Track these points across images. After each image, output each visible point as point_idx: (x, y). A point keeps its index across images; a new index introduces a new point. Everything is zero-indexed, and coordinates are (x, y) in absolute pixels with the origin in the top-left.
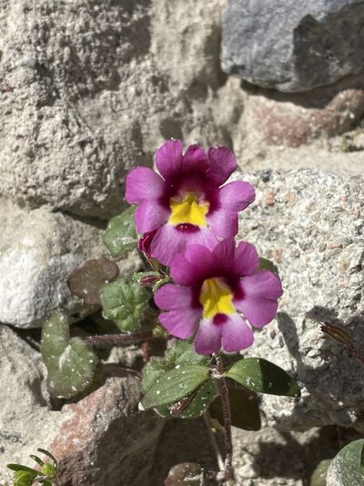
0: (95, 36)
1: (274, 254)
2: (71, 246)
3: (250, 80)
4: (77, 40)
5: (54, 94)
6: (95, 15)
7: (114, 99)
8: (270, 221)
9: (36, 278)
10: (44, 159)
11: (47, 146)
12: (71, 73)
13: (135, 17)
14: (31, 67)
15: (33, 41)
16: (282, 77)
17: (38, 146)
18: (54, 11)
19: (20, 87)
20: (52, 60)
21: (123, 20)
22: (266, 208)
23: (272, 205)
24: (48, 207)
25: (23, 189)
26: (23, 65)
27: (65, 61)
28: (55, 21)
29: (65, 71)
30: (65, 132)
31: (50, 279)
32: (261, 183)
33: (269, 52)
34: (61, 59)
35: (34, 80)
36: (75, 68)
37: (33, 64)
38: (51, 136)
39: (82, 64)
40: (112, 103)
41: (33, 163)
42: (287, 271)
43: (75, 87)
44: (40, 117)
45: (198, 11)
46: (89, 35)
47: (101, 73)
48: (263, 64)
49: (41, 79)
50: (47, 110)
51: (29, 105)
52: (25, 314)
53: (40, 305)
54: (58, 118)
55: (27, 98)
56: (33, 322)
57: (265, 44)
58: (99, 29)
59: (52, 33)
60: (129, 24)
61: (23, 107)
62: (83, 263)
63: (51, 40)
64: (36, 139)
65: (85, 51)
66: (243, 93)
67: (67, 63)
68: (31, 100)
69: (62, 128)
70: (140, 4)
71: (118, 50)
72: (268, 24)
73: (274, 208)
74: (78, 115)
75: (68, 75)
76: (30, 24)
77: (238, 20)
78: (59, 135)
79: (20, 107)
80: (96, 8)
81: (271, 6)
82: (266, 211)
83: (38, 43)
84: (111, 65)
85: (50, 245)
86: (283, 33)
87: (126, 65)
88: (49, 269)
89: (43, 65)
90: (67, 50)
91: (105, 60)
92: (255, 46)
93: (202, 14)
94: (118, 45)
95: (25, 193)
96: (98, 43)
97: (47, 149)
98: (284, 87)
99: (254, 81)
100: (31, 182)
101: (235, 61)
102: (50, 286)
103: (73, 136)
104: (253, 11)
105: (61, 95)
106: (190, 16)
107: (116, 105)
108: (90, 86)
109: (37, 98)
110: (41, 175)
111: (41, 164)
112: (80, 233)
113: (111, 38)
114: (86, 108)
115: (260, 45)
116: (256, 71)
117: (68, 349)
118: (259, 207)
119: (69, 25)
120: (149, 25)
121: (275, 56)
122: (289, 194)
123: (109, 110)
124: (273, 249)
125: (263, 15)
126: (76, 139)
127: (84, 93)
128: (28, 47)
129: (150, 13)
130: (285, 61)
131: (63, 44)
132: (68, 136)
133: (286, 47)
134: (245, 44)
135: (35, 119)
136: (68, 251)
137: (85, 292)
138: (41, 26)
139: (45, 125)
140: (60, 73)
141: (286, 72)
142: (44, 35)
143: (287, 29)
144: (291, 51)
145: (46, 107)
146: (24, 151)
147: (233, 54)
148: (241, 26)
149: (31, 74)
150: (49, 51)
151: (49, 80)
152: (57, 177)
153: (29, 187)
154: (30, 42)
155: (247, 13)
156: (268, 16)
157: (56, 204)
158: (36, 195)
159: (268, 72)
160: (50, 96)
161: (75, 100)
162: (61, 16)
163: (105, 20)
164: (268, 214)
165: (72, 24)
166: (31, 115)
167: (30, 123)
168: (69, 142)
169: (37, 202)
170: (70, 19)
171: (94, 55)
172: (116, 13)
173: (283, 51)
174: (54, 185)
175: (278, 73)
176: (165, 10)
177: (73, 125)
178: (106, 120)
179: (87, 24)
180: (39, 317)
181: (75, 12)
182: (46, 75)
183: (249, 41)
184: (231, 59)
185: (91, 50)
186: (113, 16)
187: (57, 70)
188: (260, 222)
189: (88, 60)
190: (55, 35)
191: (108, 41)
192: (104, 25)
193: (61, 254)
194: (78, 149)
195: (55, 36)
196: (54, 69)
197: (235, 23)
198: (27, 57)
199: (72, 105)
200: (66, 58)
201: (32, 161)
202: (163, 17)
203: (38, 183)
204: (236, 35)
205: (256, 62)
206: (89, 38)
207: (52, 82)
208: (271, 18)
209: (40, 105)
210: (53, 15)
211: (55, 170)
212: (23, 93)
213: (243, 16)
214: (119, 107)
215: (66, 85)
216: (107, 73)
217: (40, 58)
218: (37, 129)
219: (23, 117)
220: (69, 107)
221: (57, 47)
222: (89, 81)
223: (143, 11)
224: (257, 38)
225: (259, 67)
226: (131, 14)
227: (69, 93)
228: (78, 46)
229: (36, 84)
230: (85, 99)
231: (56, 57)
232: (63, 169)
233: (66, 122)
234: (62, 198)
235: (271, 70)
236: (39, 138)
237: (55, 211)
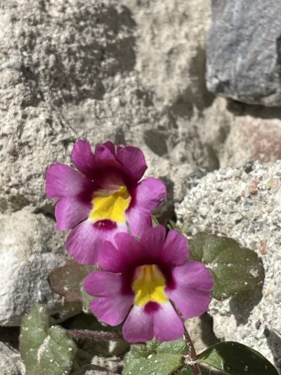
0: (80, 48)
1: (258, 245)
2: (52, 246)
3: (235, 97)
4: (63, 49)
5: (39, 96)
6: (81, 29)
7: (98, 107)
8: (255, 211)
9: (16, 273)
10: (27, 158)
11: (30, 144)
12: (56, 79)
13: (121, 36)
14: (16, 69)
15: (20, 47)
16: (267, 89)
17: (21, 145)
18: (41, 23)
19: (6, 87)
20: (37, 65)
21: (108, 37)
22: (249, 197)
23: (254, 193)
24: (31, 208)
25: (6, 189)
26: (9, 67)
27: (50, 66)
28: (41, 32)
29: (51, 76)
30: (48, 130)
31: (30, 275)
32: (244, 174)
33: (253, 65)
34: (47, 65)
35: (20, 81)
36: (60, 75)
37: (18, 66)
38: (34, 134)
39: (67, 72)
40: (95, 110)
41: (17, 162)
42: (272, 260)
43: (59, 92)
44: (25, 116)
45: (183, 34)
46: (74, 46)
47: (85, 83)
48: (247, 77)
49: (26, 81)
50: (31, 110)
51: (14, 104)
52: (4, 308)
53: (20, 300)
54: (42, 117)
55: (12, 98)
56: (12, 318)
57: (249, 56)
58: (85, 42)
59: (38, 41)
60: (114, 41)
61: (8, 108)
62: (64, 263)
63: (37, 47)
64: (19, 137)
65: (70, 60)
66: (230, 115)
67: (52, 69)
68: (15, 100)
69: (45, 126)
70: (126, 25)
71: (103, 63)
72: (251, 36)
73: (258, 197)
74: (61, 117)
75: (53, 81)
76: (17, 32)
77: (222, 36)
78: (42, 133)
79: (5, 107)
80: (82, 23)
81: (254, 18)
82: (250, 201)
83: (24, 49)
84: (95, 76)
85: (31, 242)
86: (266, 43)
87: (110, 78)
88: (29, 264)
89: (28, 69)
90: (52, 57)
91: (89, 71)
92: (240, 60)
93: (187, 36)
94: (103, 59)
95: (8, 192)
96: (83, 54)
97: (30, 147)
98: (269, 101)
99: (239, 96)
100: (14, 180)
101: (220, 77)
102: (30, 282)
103: (57, 134)
104: (236, 24)
105: (45, 98)
106: (175, 38)
107: (100, 113)
108: (74, 93)
109: (21, 98)
110: (24, 173)
111: (24, 163)
112: (62, 235)
113: (96, 52)
114: (70, 112)
115: (243, 58)
116: (240, 85)
117: (47, 340)
118: (242, 198)
119: (54, 36)
120: (134, 45)
121: (259, 68)
122: (272, 181)
123: (93, 116)
124: (257, 240)
125: (247, 28)
126: (59, 138)
127: (69, 99)
128: (15, 52)
129: (135, 34)
130: (269, 72)
131: (49, 51)
132: (51, 134)
133: (270, 57)
134: (229, 59)
135: (19, 118)
136: (49, 250)
137: (66, 289)
138: (27, 34)
139: (30, 125)
140: (45, 77)
141: (270, 83)
142: (30, 42)
143: (269, 39)
144: (274, 61)
145: (31, 108)
146: (8, 149)
147: (218, 71)
148: (225, 41)
149: (17, 75)
150: (35, 57)
151: (34, 83)
152: (39, 176)
153: (11, 187)
154: (17, 47)
155: (230, 27)
156: (251, 28)
157: (38, 204)
158: (18, 194)
159: (253, 85)
160: (35, 97)
161: (59, 104)
162: (48, 28)
163: (90, 35)
164: (251, 204)
165: (59, 36)
166: (16, 114)
167: (14, 121)
168: (52, 140)
169: (19, 203)
170: (56, 31)
171: (78, 65)
172: (101, 30)
173: (267, 61)
174: (36, 183)
175: (263, 85)
176: (150, 32)
177: (57, 125)
178: (90, 124)
179: (72, 37)
180: (18, 313)
181: (61, 25)
182: (31, 78)
183: (233, 55)
184: (216, 77)
185: (76, 60)
186: (98, 32)
187: (42, 74)
188: (244, 214)
189: (73, 69)
190: (41, 43)
191: (93, 54)
192: (89, 39)
193: (42, 252)
194: (61, 147)
195: (41, 45)
196: (39, 73)
197: (219, 39)
198: (13, 60)
199: (56, 108)
200: (51, 64)
201: (15, 160)
202: (148, 38)
203: (20, 181)
204: (220, 51)
205: (240, 76)
206: (74, 49)
207: (37, 85)
208: (255, 30)
209: (24, 105)
210: (39, 26)
211: (38, 168)
212: (8, 93)
213: (226, 31)
214: (102, 114)
215: (50, 89)
216: (91, 82)
217: (26, 62)
218: (21, 127)
219: (7, 117)
220: (53, 109)
221: (43, 54)
222: (73, 88)
223: (129, 32)
224: (241, 52)
225: (243, 80)
226: (116, 33)
227: (53, 97)
228: (64, 55)
229: (21, 85)
230: (70, 104)
231: (42, 62)
232: (45, 166)
233: (49, 121)
234: (44, 197)
235: (256, 83)
236: (23, 136)
237: (37, 212)
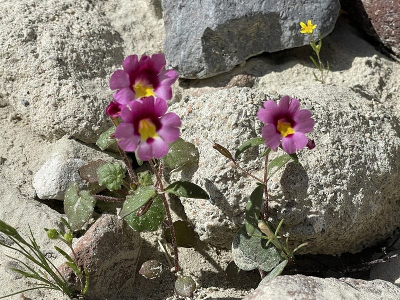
0: (91, 50)
1: (195, 140)
2: (80, 155)
3: (182, 76)
4: (80, 51)
5: (68, 74)
6: (91, 41)
7: (102, 81)
8: (191, 122)
9: (60, 169)
10: (63, 107)
11: (64, 99)
12: (77, 66)
13: (114, 46)
14: (54, 60)
15: (56, 49)
16: (199, 67)
17: (59, 100)
18: (68, 38)
19: (49, 69)
20: (66, 58)
21: (107, 46)
22: (188, 115)
23: (190, 112)
24: (67, 136)
25: (52, 126)
26: (50, 59)
27: (73, 59)
28: (68, 42)
29: (74, 64)
30: (74, 91)
31: (68, 170)
32: (185, 103)
33: (190, 54)
34: (72, 58)
35: (57, 66)
36: (80, 64)
37: (56, 58)
38: (67, 93)
39: (84, 62)
40: (102, 83)
41: (57, 110)
42: (202, 146)
43: (80, 73)
44: (60, 85)
45: (151, 45)
46: (87, 50)
47: (95, 69)
48: (188, 62)
49: (60, 66)
50: (64, 81)
51: (54, 78)
52: (54, 187)
53: (63, 183)
54: (70, 84)
55: (52, 75)
56: (59, 193)
57: (187, 50)
58: (93, 48)
59: (66, 46)
60: (110, 48)
61: (51, 81)
62: (87, 164)
63: (66, 49)
64: (58, 96)
65: (85, 56)
66: (181, 89)
67: (75, 60)
68: (55, 76)
69: (72, 89)
70: (117, 41)
71: (105, 59)
72: (188, 38)
73: (192, 114)
74: (81, 85)
75: (75, 67)
76: (54, 41)
77: (171, 41)
78: (71, 92)
79: (49, 81)
80: (91, 38)
81: (188, 28)
82: (189, 117)
83: (59, 49)
84: (100, 66)
85: (68, 153)
86: (196, 41)
87: (109, 67)
88: (67, 164)
89: (61, 60)
90: (75, 54)
91: (97, 63)
92: (182, 52)
93: (153, 46)
94: (104, 57)
95: (53, 128)
96: (92, 54)
97: (64, 101)
98: (201, 75)
99: (184, 75)
100: (56, 120)
101: (172, 65)
102: (68, 173)
103: (79, 93)
104: (179, 33)
105: (72, 76)
106: (146, 47)
107: (104, 84)
108: (88, 74)
109: (58, 75)
110: (62, 116)
111: (61, 110)
112: (86, 150)
113: (100, 53)
114: (86, 83)
115: (184, 51)
116: (184, 67)
117: (79, 200)
118: (184, 117)
119: (75, 44)
120: (123, 51)
121: (193, 55)
122: (199, 103)
123: (100, 85)
124: (194, 138)
125: (185, 34)
126: (81, 95)
127: (86, 77)
128: (53, 51)
129: (123, 46)
130: (199, 57)
131: (72, 51)
132: (76, 93)
133: (199, 48)
134: (177, 54)
135: (57, 85)
136: (79, 158)
137: (89, 176)
138: (60, 42)
139: (63, 88)
140: (71, 65)
141: (200, 64)
142: (62, 46)
143: (197, 38)
144: (201, 50)
145: (63, 80)
146: (52, 103)
147: (171, 62)
148: (173, 43)
149: (55, 63)
150: (65, 54)
151: (65, 67)
152: (71, 116)
153: (55, 125)
154: (54, 49)
155: (176, 35)
156: (187, 34)
157: (70, 133)
158: (59, 128)
159: (191, 66)
160: (66, 74)
161: (80, 78)
162: (72, 40)
163: (96, 44)
164: (190, 119)
165: (79, 45)
166: (55, 84)
167: (55, 87)
168: (77, 96)
169: (60, 133)
170: (76, 42)
171: (90, 59)
172: (103, 42)
173: (197, 51)
174: (69, 121)
175: (196, 65)
176: (132, 44)
177: (79, 88)
178: (98, 90)
179: (86, 45)
180: (62, 190)
181: (79, 39)
182: (63, 65)
183: (178, 51)
184: (171, 66)
185: (89, 56)
186: (101, 43)
187: (69, 63)
188: (186, 125)
189: (87, 61)
190: (68, 47)
191: (99, 54)
192: (96, 47)
193: (74, 158)
194: (82, 99)
195: (68, 49)
196: (67, 62)
197: (170, 43)
198: (53, 54)
199: (78, 81)
200: (74, 58)
201: (56, 109)
202: (131, 48)
203: (60, 120)
204: (171, 49)
205: (183, 62)
206: (87, 51)
207: (67, 69)
208: (189, 35)
209: (60, 79)
210: (67, 39)
211: (69, 112)
212: (50, 73)
213: (174, 38)
214: (105, 85)
215: (74, 71)
216: (98, 69)
217: (60, 56)
218: (58, 90)
219: (51, 85)
220: (76, 81)
221: (69, 52)
222: (88, 71)
223: (119, 44)
224: (182, 48)
225: (186, 64)
226: (112, 44)
227: (76, 75)
228: (81, 54)
229: (58, 68)
230: (86, 80)
231: (69, 57)
232: (74, 111)
233: (75, 86)
234: (74, 129)
235: (192, 65)
236: (60, 95)
237: (70, 138)
